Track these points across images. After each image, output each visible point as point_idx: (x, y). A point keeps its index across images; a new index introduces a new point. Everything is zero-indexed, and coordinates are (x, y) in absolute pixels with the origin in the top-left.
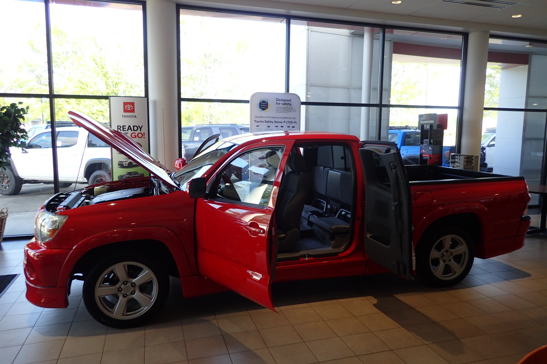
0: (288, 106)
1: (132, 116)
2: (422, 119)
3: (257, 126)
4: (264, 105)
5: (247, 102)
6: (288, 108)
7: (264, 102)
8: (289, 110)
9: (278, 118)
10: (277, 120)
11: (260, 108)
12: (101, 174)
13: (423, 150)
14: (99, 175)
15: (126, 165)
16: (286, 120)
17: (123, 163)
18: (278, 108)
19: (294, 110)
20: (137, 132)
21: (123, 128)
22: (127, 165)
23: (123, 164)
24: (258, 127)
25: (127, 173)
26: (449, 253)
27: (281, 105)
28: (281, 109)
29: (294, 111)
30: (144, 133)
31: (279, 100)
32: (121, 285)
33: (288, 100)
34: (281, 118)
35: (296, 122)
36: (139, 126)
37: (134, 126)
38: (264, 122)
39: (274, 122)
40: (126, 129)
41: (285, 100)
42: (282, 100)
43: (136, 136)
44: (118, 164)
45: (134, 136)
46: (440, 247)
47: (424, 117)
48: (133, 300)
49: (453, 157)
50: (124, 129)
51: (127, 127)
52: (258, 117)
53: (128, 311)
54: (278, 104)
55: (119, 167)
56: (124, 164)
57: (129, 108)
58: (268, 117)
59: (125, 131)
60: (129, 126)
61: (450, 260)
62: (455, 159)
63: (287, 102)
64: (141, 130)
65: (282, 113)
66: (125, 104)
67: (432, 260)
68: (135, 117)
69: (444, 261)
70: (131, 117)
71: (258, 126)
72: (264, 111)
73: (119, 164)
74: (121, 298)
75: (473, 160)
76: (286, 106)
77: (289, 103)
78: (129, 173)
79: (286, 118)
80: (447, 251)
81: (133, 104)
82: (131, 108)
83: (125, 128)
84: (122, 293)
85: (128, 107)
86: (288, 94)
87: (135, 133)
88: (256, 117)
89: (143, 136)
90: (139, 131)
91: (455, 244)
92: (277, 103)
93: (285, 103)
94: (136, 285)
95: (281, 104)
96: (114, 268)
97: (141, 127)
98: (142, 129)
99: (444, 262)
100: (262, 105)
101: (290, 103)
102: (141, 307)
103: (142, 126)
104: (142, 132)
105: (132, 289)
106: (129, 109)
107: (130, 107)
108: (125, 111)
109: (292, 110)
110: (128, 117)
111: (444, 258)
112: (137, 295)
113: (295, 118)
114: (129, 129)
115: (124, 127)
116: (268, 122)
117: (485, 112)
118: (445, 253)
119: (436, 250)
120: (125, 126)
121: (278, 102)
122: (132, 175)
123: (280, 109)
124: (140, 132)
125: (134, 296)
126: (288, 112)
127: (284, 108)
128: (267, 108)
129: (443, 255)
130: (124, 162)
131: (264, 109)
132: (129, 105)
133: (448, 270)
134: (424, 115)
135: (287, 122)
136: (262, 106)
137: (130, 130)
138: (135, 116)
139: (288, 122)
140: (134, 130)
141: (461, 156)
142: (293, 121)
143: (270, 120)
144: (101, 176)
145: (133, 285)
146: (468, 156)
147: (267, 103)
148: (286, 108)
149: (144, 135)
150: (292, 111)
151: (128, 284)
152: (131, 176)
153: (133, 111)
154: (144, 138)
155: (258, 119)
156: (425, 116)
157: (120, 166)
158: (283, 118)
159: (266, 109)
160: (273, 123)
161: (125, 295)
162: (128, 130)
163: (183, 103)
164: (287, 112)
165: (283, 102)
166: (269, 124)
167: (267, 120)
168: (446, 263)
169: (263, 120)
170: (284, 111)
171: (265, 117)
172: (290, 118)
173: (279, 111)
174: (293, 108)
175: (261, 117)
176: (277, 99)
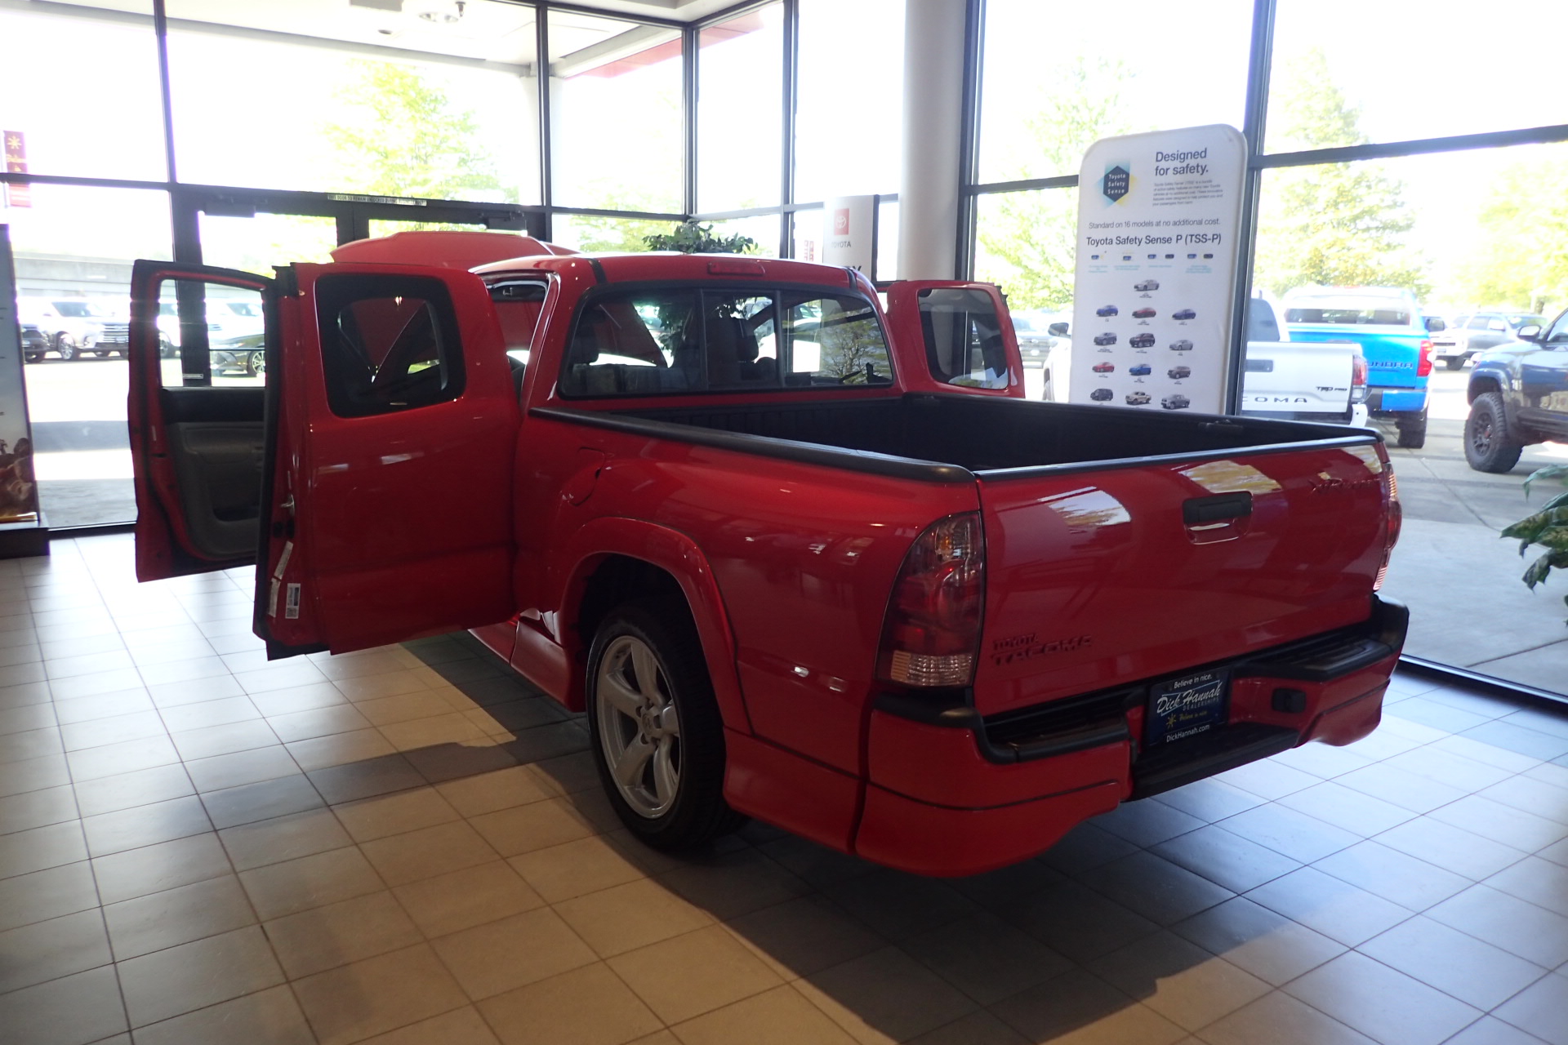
0: (1196, 176)
1: (844, 244)
3: (1093, 257)
4: (1119, 180)
6: (1195, 185)
7: (1117, 170)
8: (1196, 190)
9: (1158, 224)
10: (1155, 232)
11: (1105, 192)
16: (1185, 230)
18: (1160, 187)
19: (1215, 189)
24: (1095, 262)
27: (1170, 177)
28: (1170, 192)
29: (1216, 194)
31: (1165, 157)
33: (1194, 155)
34: (1167, 223)
35: (1219, 236)
38: (1115, 241)
39: (1144, 240)
41: (1183, 156)
42: (1174, 157)
52: (1097, 226)
54: (1162, 172)
58: (1127, 224)
63: (1192, 162)
65: (1172, 203)
68: (848, 245)
71: (1096, 256)
72: (1116, 204)
76: (1188, 176)
77: (1198, 166)
79: (1186, 222)
81: (846, 213)
82: (843, 223)
85: (840, 222)
88: (1093, 226)
92: (1157, 169)
93: (1184, 165)
95: (1170, 172)
100: (1113, 181)
101: (1201, 161)
106: (841, 227)
109: (1209, 189)
110: (838, 245)
113: (1215, 222)
116: (1128, 240)
121: (1163, 164)
123: (1165, 192)
126: (1195, 197)
127: (1179, 186)
128: (1126, 191)
131: (1115, 198)
132: (841, 217)
135: (1189, 238)
136: (1112, 188)
138: (849, 242)
139: (1192, 236)
142: (1210, 231)
143: (1132, 232)
147: (1128, 175)
148: (1188, 186)
150: (1206, 194)
153: (846, 230)
155: (1099, 234)
158: (1175, 224)
159: (1122, 195)
160: (1141, 242)
164: (1191, 199)
165: (1177, 164)
166: (1128, 249)
167: (1124, 233)
169: (1112, 233)
170: (1180, 198)
171: (1119, 225)
172: (1200, 223)
173: (1163, 199)
174: (1210, 181)
175: (1107, 226)
176: (1158, 153)
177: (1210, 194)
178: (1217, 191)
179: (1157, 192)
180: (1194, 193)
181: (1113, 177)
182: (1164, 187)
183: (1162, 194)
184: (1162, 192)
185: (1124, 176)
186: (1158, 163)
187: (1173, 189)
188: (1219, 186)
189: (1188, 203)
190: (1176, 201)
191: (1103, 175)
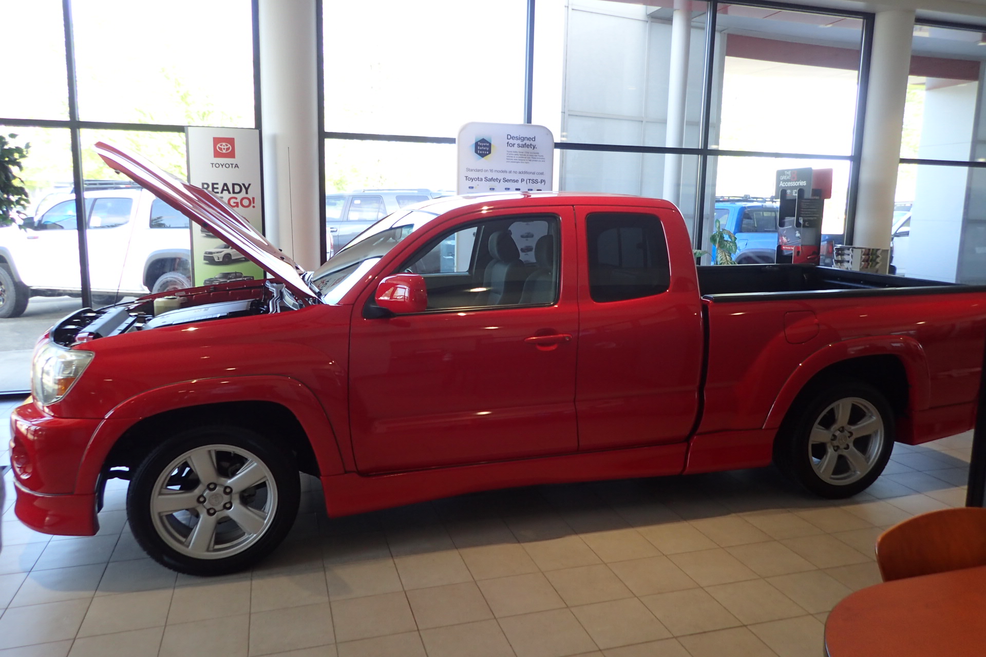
0: (530, 150)
1: (231, 165)
2: (783, 178)
3: (469, 187)
4: (484, 146)
5: (451, 141)
6: (530, 154)
7: (483, 141)
8: (530, 157)
9: (510, 172)
10: (508, 176)
11: (476, 152)
12: (174, 279)
13: (783, 237)
14: (171, 281)
15: (219, 259)
16: (526, 177)
17: (214, 255)
18: (510, 153)
19: (541, 157)
20: (239, 197)
21: (213, 188)
22: (221, 260)
23: (213, 257)
24: (471, 190)
25: (221, 275)
26: (846, 433)
27: (516, 148)
28: (516, 156)
30: (253, 198)
31: (512, 138)
32: (204, 491)
33: (529, 139)
34: (515, 172)
35: (544, 181)
36: (244, 185)
37: (234, 185)
38: (484, 179)
39: (502, 180)
40: (220, 190)
41: (524, 139)
42: (518, 138)
43: (237, 203)
44: (205, 256)
45: (234, 203)
46: (829, 422)
47: (788, 175)
48: (228, 520)
49: (840, 252)
50: (215, 190)
51: (220, 187)
52: (472, 170)
53: (217, 543)
54: (511, 145)
55: (207, 264)
56: (216, 257)
57: (224, 149)
58: (491, 171)
59: (218, 193)
60: (225, 185)
61: (847, 447)
62: (842, 255)
63: (528, 143)
64: (247, 193)
65: (518, 162)
66: (217, 141)
67: (813, 445)
68: (235, 166)
69: (837, 448)
70: (227, 166)
71: (472, 188)
72: (483, 159)
73: (206, 258)
74: (203, 516)
75: (878, 257)
76: (526, 149)
77: (531, 145)
78: (226, 275)
79: (526, 173)
80: (842, 430)
81: (231, 141)
82: (228, 149)
83: (217, 188)
84: (204, 507)
85: (223, 147)
86: (529, 126)
87: (236, 198)
88: (468, 170)
89: (252, 205)
90: (243, 194)
91: (857, 415)
92: (508, 143)
93: (524, 143)
94: (233, 491)
95: (516, 146)
96: (190, 457)
97: (247, 186)
98: (249, 190)
99: (835, 451)
100: (481, 146)
101: (533, 143)
102: (244, 534)
103: (249, 185)
104: (250, 196)
105: (226, 498)
106: (224, 151)
107: (226, 147)
108: (217, 154)
109: (538, 157)
110: (222, 166)
111: (836, 443)
112: (237, 511)
113: (542, 174)
114: (225, 190)
115: (215, 186)
116: (492, 180)
117: (902, 167)
118: (838, 433)
119: (823, 428)
120: (217, 184)
121: (511, 141)
122: (231, 278)
123: (513, 156)
124: (247, 196)
125: (229, 513)
126: (530, 160)
127: (521, 154)
128: (490, 153)
129: (834, 437)
130: (214, 253)
131: (483, 155)
132: (224, 144)
133: (842, 466)
134: (788, 170)
135: (528, 181)
136: (480, 150)
137: (225, 193)
138: (236, 164)
139: (530, 180)
140: (234, 192)
141: (854, 249)
142: (539, 178)
143: (495, 176)
144: (175, 282)
145: (228, 491)
146: (869, 249)
147: (490, 144)
148: (526, 154)
149: (254, 203)
150: (536, 159)
151: (217, 488)
152: (228, 281)
153: (231, 155)
154: (254, 207)
155: (472, 175)
156: (789, 173)
157: (207, 262)
158: (520, 173)
159: (487, 155)
160: (500, 181)
161: (212, 511)
162: (222, 193)
163: (328, 142)
164: (528, 161)
165: (519, 142)
166: (492, 184)
167: (490, 176)
168: (840, 452)
169: (482, 175)
170: (522, 160)
171: (486, 171)
172: (534, 173)
173: (512, 159)
174: (538, 153)
175: (479, 171)
176: (508, 135)
177: (538, 160)
178: (542, 159)
179: (508, 155)
180: (529, 158)
181: (481, 144)
182: (512, 153)
183: (512, 157)
184: (512, 156)
185: (488, 145)
186: (508, 140)
187: (517, 155)
188: (542, 156)
189: (526, 163)
190: (520, 161)
191: (474, 142)
